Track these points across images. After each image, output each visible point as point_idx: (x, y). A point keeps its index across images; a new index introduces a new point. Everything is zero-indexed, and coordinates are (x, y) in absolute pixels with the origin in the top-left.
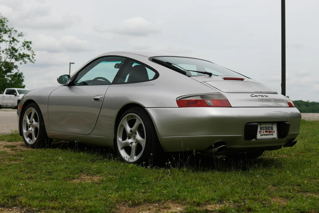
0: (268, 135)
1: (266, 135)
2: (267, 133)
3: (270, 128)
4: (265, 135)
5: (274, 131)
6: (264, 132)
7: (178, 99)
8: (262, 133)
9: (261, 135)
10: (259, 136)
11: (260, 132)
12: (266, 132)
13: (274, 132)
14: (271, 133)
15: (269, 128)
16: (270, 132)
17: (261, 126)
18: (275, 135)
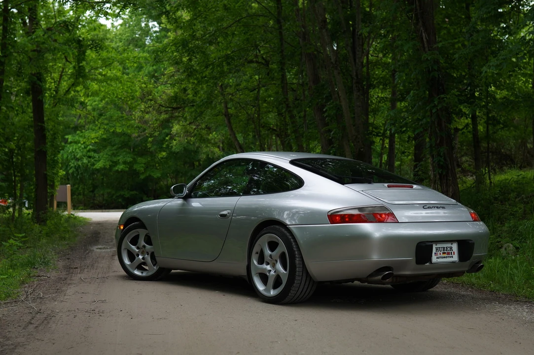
0: (446, 257)
1: (444, 257)
2: (445, 255)
3: (449, 249)
4: (442, 258)
5: (454, 252)
6: (441, 253)
7: (329, 214)
8: (439, 256)
9: (437, 258)
10: (434, 259)
11: (435, 253)
12: (443, 253)
13: (454, 254)
14: (451, 255)
15: (447, 249)
16: (448, 254)
17: (437, 246)
18: (455, 258)
